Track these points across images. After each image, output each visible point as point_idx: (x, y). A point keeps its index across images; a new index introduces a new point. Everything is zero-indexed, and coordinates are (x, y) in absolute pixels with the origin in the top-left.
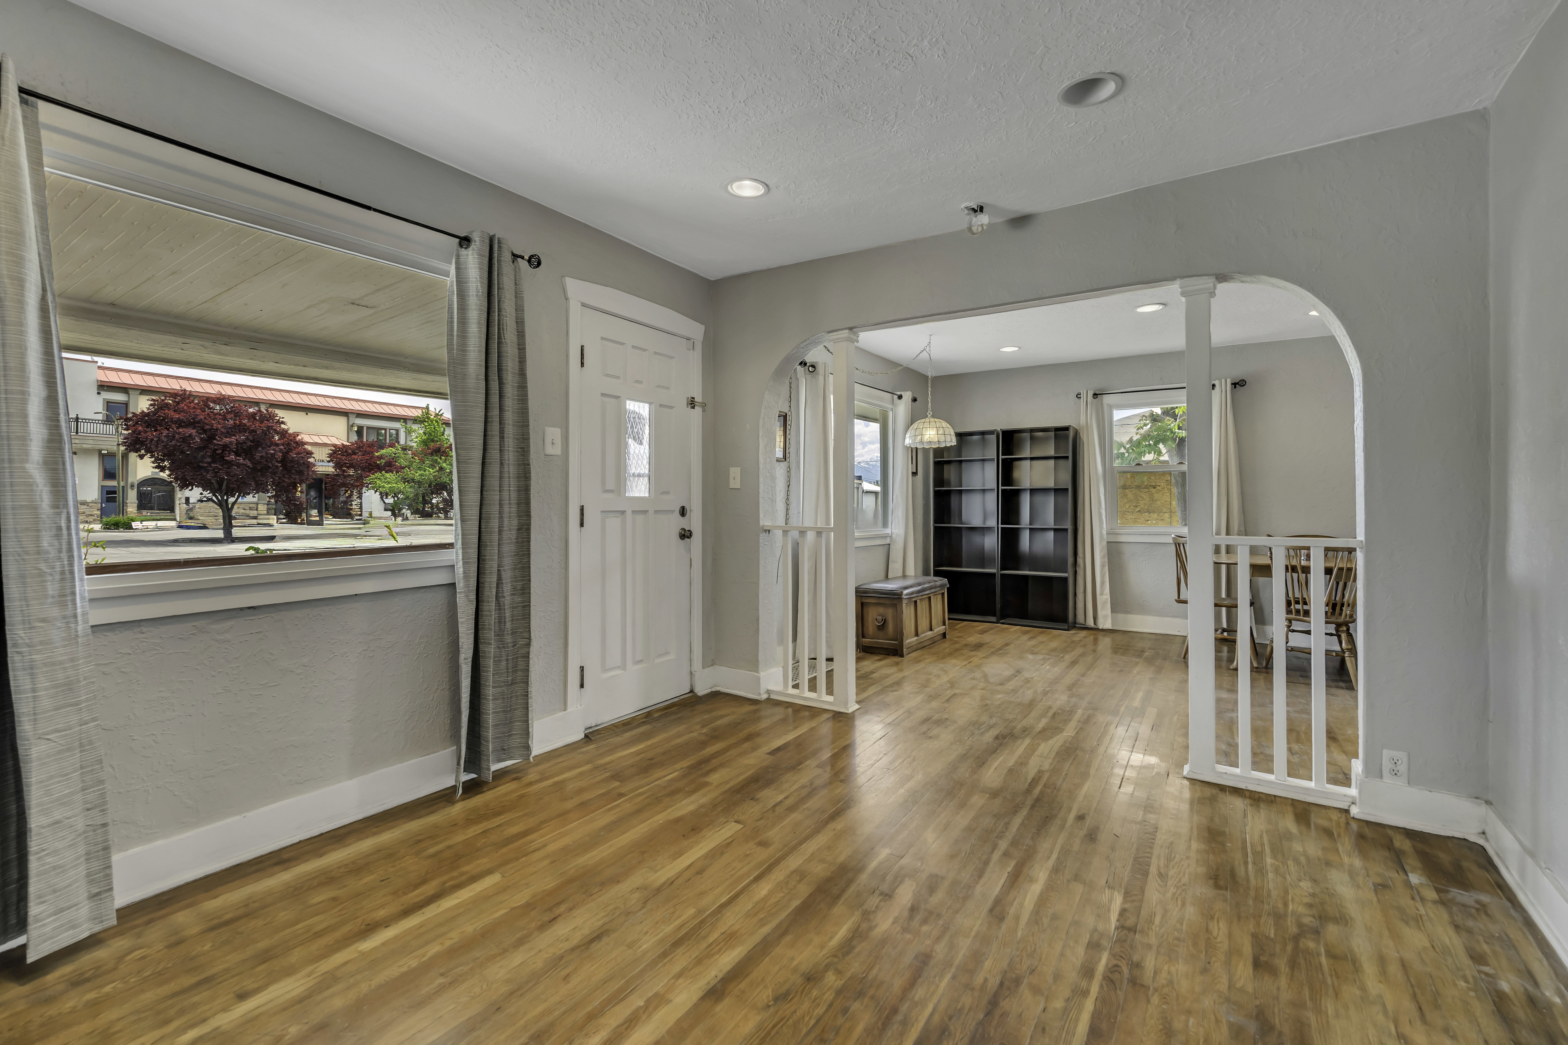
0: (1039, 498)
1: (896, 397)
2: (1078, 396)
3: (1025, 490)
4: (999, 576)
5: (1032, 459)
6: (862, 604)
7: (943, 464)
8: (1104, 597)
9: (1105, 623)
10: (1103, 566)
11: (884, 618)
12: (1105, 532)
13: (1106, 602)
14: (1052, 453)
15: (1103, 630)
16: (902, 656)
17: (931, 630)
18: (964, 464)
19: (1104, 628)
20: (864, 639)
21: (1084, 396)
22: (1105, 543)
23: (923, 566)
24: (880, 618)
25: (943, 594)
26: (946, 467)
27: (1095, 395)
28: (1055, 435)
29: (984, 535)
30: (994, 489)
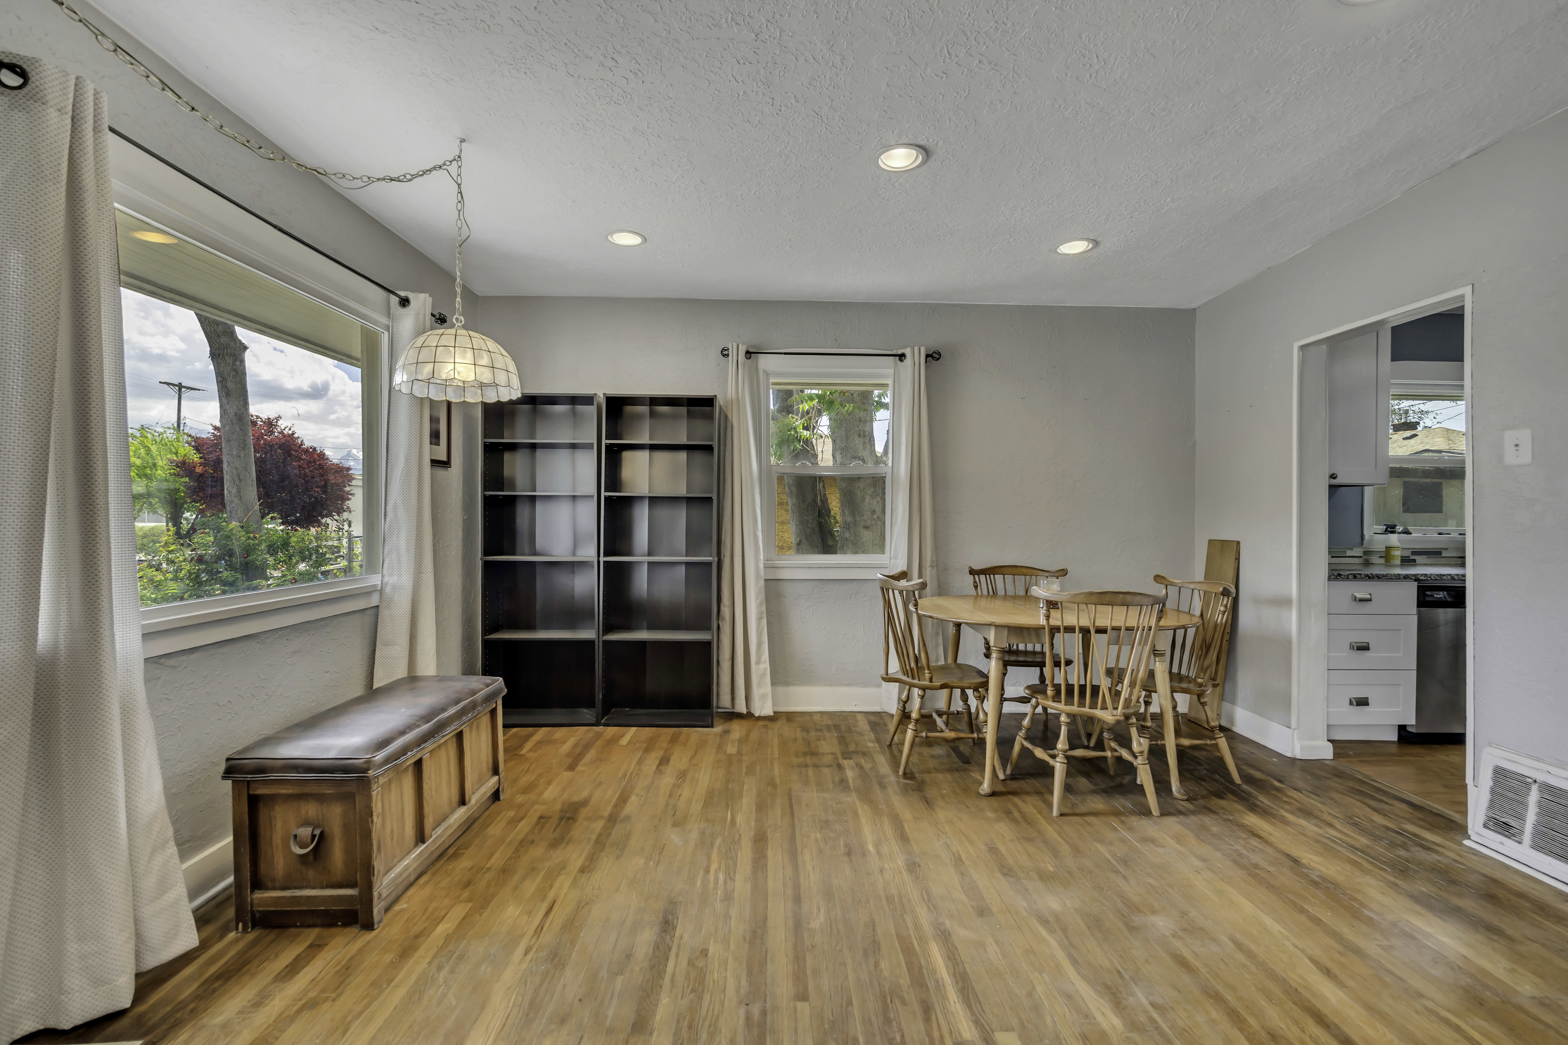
0: (663, 512)
1: (394, 300)
2: (725, 353)
3: (641, 498)
4: (601, 644)
5: (653, 448)
6: (254, 802)
7: (502, 452)
8: (761, 667)
9: (763, 707)
10: (760, 619)
11: (317, 832)
12: (761, 566)
13: (764, 674)
14: (683, 440)
15: (760, 718)
16: (369, 926)
17: (463, 802)
18: (539, 453)
19: (761, 715)
20: (259, 895)
21: (732, 353)
22: (762, 582)
23: (463, 633)
24: (305, 832)
25: (493, 712)
26: (507, 456)
27: (748, 354)
28: (688, 412)
29: (573, 573)
30: (592, 496)
